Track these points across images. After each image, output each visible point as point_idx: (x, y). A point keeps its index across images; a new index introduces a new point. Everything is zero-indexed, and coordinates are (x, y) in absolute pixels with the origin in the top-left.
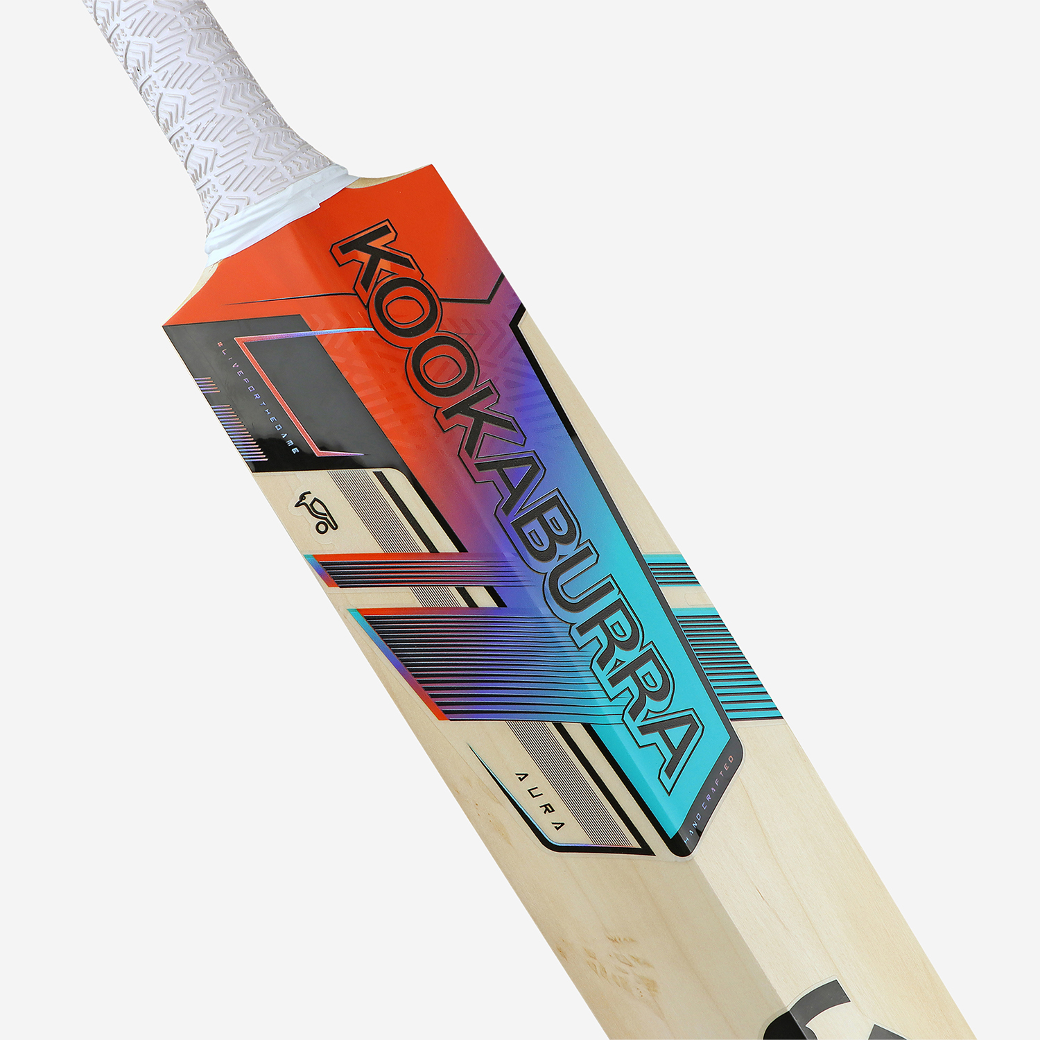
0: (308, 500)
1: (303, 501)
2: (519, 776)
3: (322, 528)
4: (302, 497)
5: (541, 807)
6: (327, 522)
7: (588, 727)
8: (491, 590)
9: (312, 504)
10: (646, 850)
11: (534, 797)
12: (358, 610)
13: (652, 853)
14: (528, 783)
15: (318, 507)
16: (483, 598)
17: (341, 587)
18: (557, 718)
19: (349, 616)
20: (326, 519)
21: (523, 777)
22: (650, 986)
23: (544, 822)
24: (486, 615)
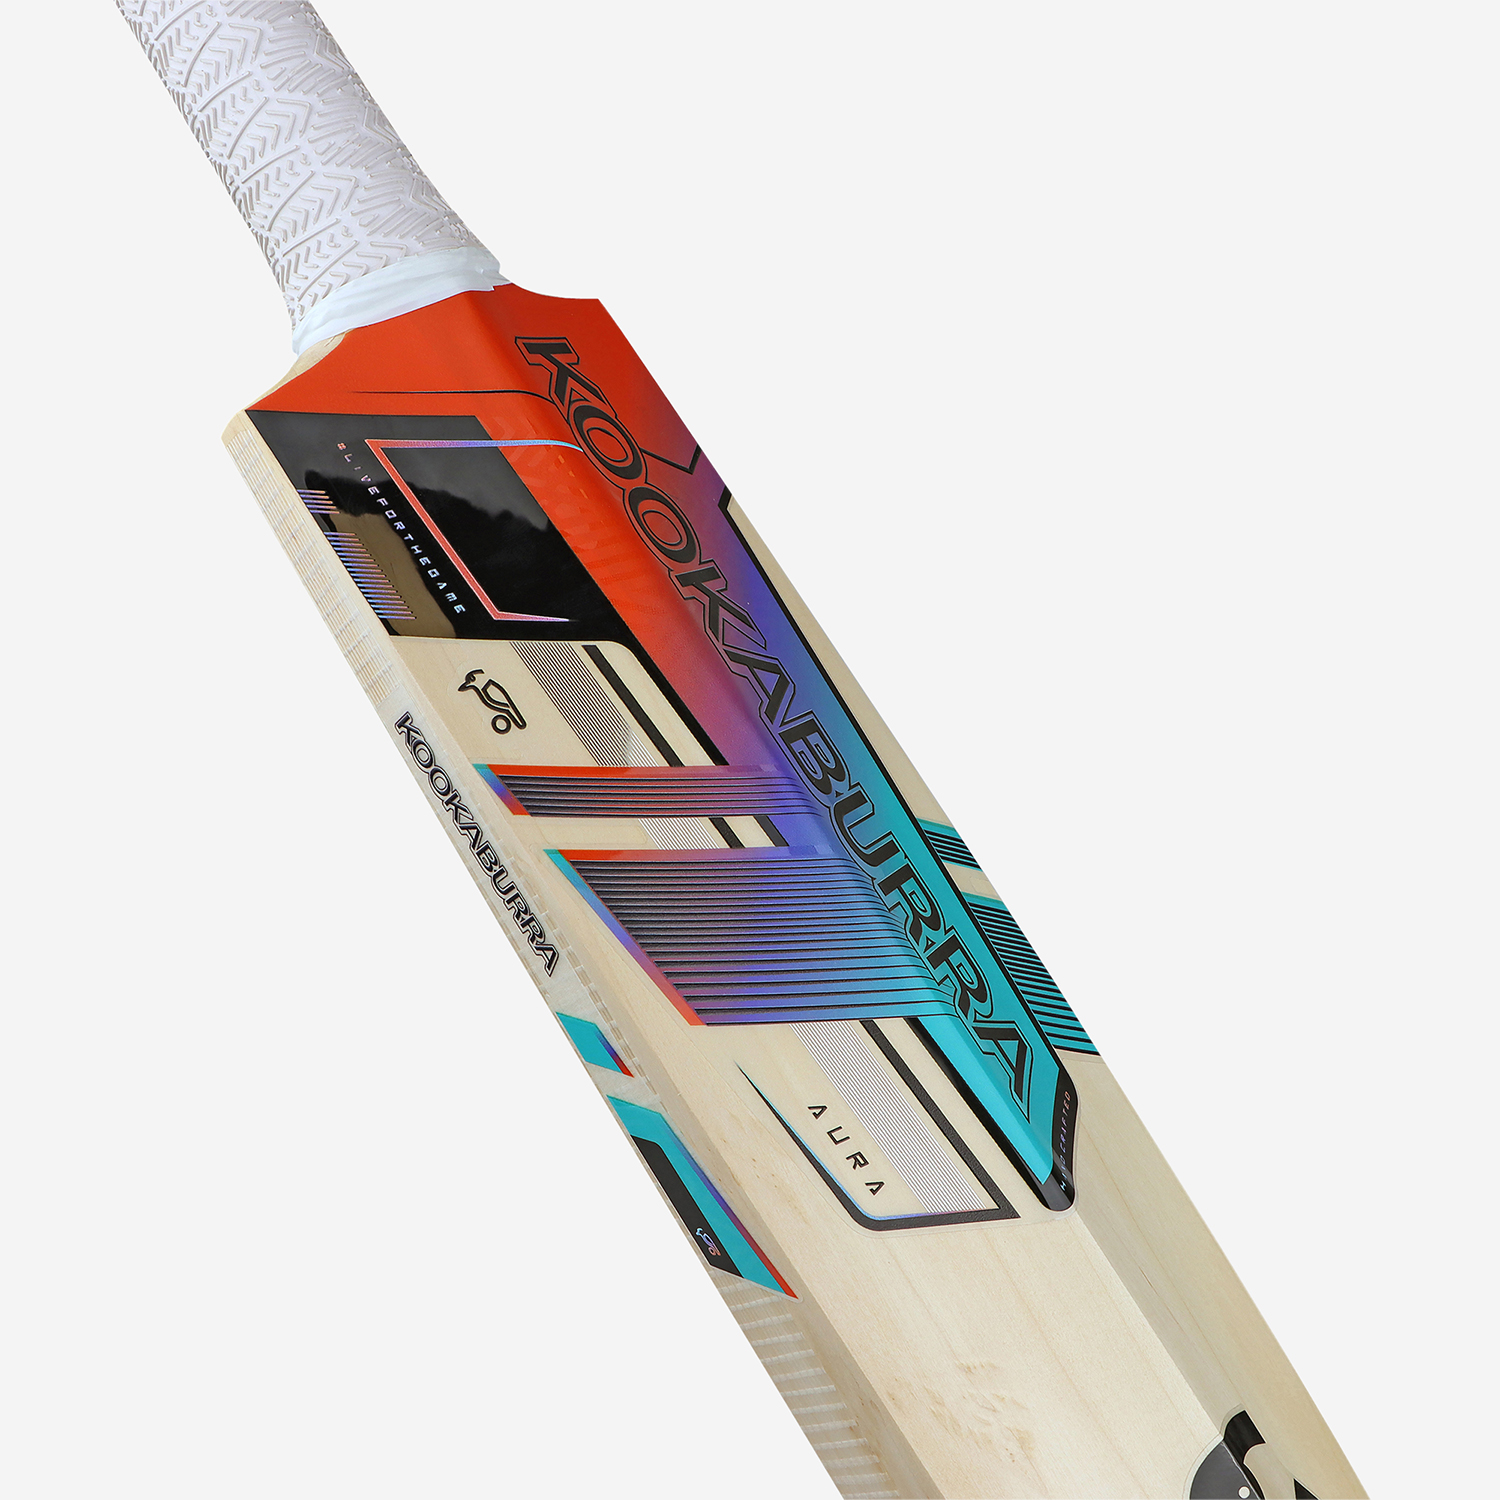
0: (480, 682)
1: (472, 684)
2: (814, 1111)
3: (501, 724)
4: (470, 677)
5: (848, 1158)
6: (509, 717)
7: (914, 1023)
8: (765, 823)
9: (485, 689)
10: (1004, 1210)
11: (836, 1142)
12: (561, 852)
13: (1015, 1215)
14: (827, 1121)
15: (493, 692)
17: (532, 814)
18: (866, 1013)
19: (546, 858)
20: (508, 712)
21: (819, 1111)
22: (1024, 1441)
23: (854, 1182)
24: (757, 862)
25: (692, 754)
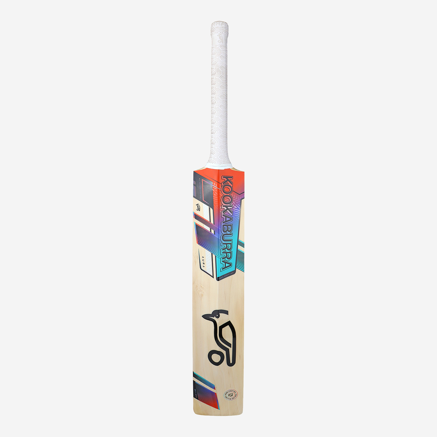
0: (198, 205)
4: (198, 204)
5: (203, 263)
6: (199, 209)
7: (216, 256)
8: (214, 231)
10: (213, 277)
11: (203, 261)
12: (196, 223)
14: (203, 259)
15: (199, 207)
16: (213, 231)
17: (195, 219)
18: (212, 253)
19: (194, 223)
21: (203, 257)
22: (202, 295)
23: (202, 265)
24: (212, 234)
25: (212, 222)
